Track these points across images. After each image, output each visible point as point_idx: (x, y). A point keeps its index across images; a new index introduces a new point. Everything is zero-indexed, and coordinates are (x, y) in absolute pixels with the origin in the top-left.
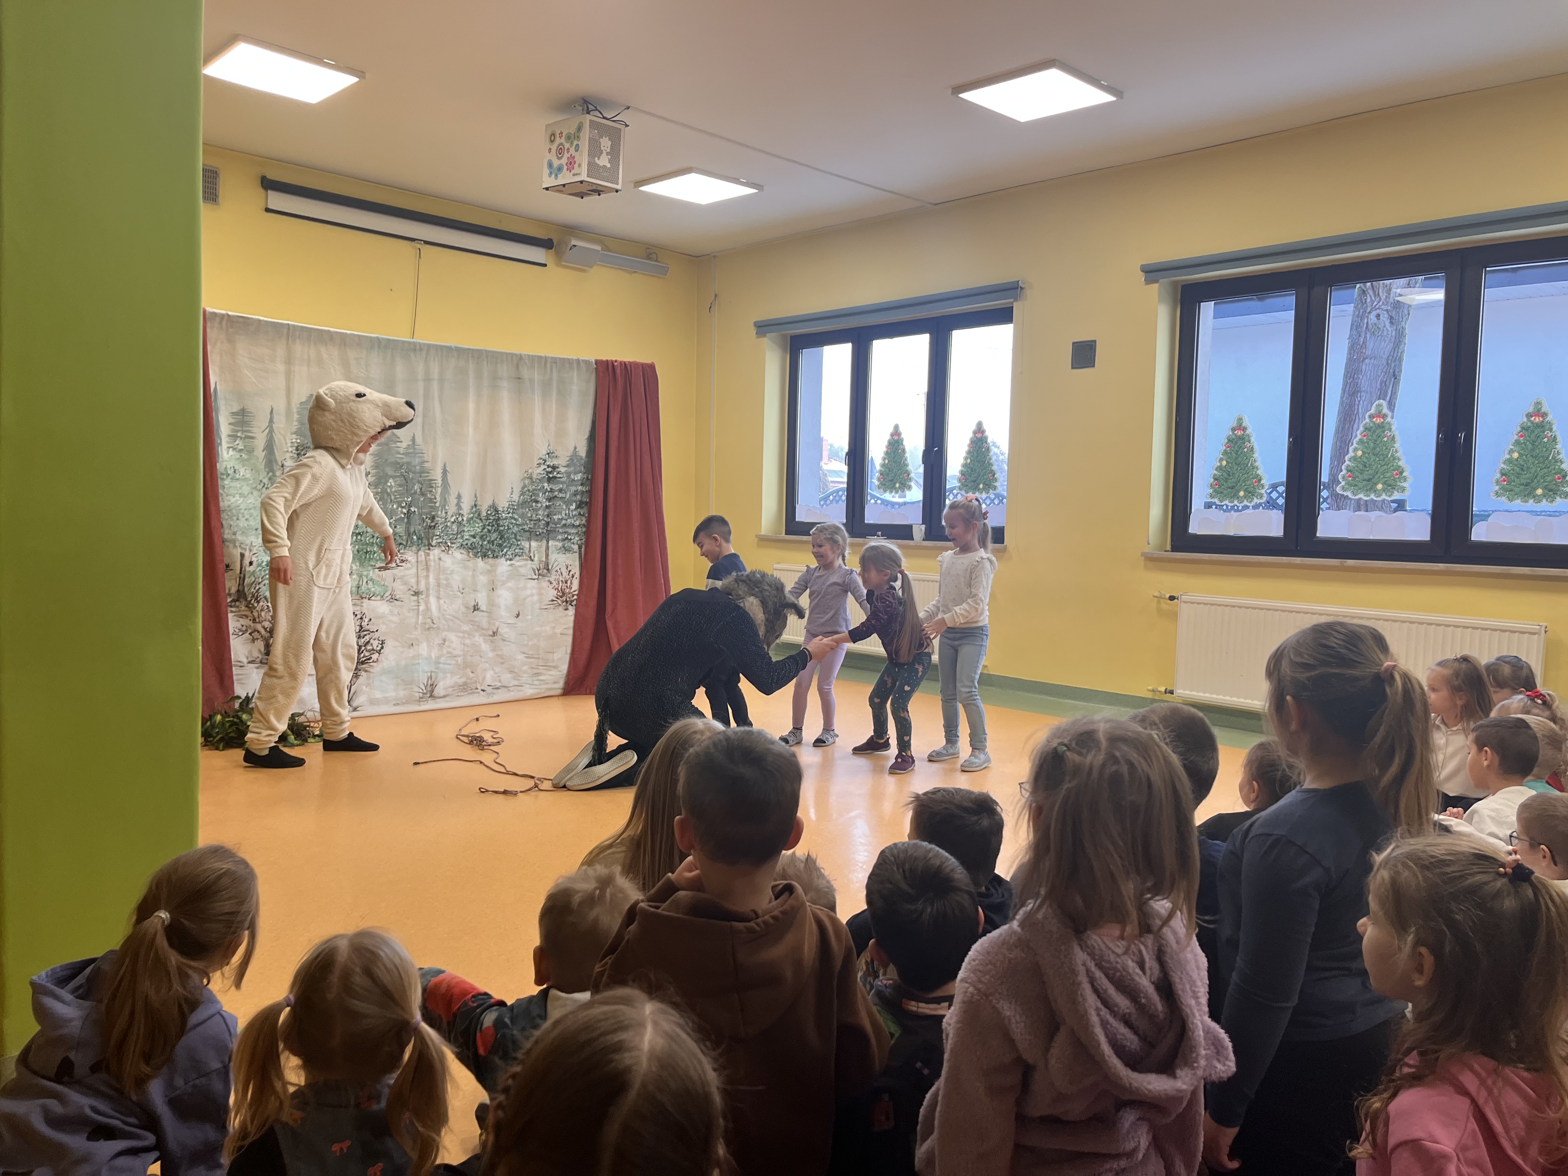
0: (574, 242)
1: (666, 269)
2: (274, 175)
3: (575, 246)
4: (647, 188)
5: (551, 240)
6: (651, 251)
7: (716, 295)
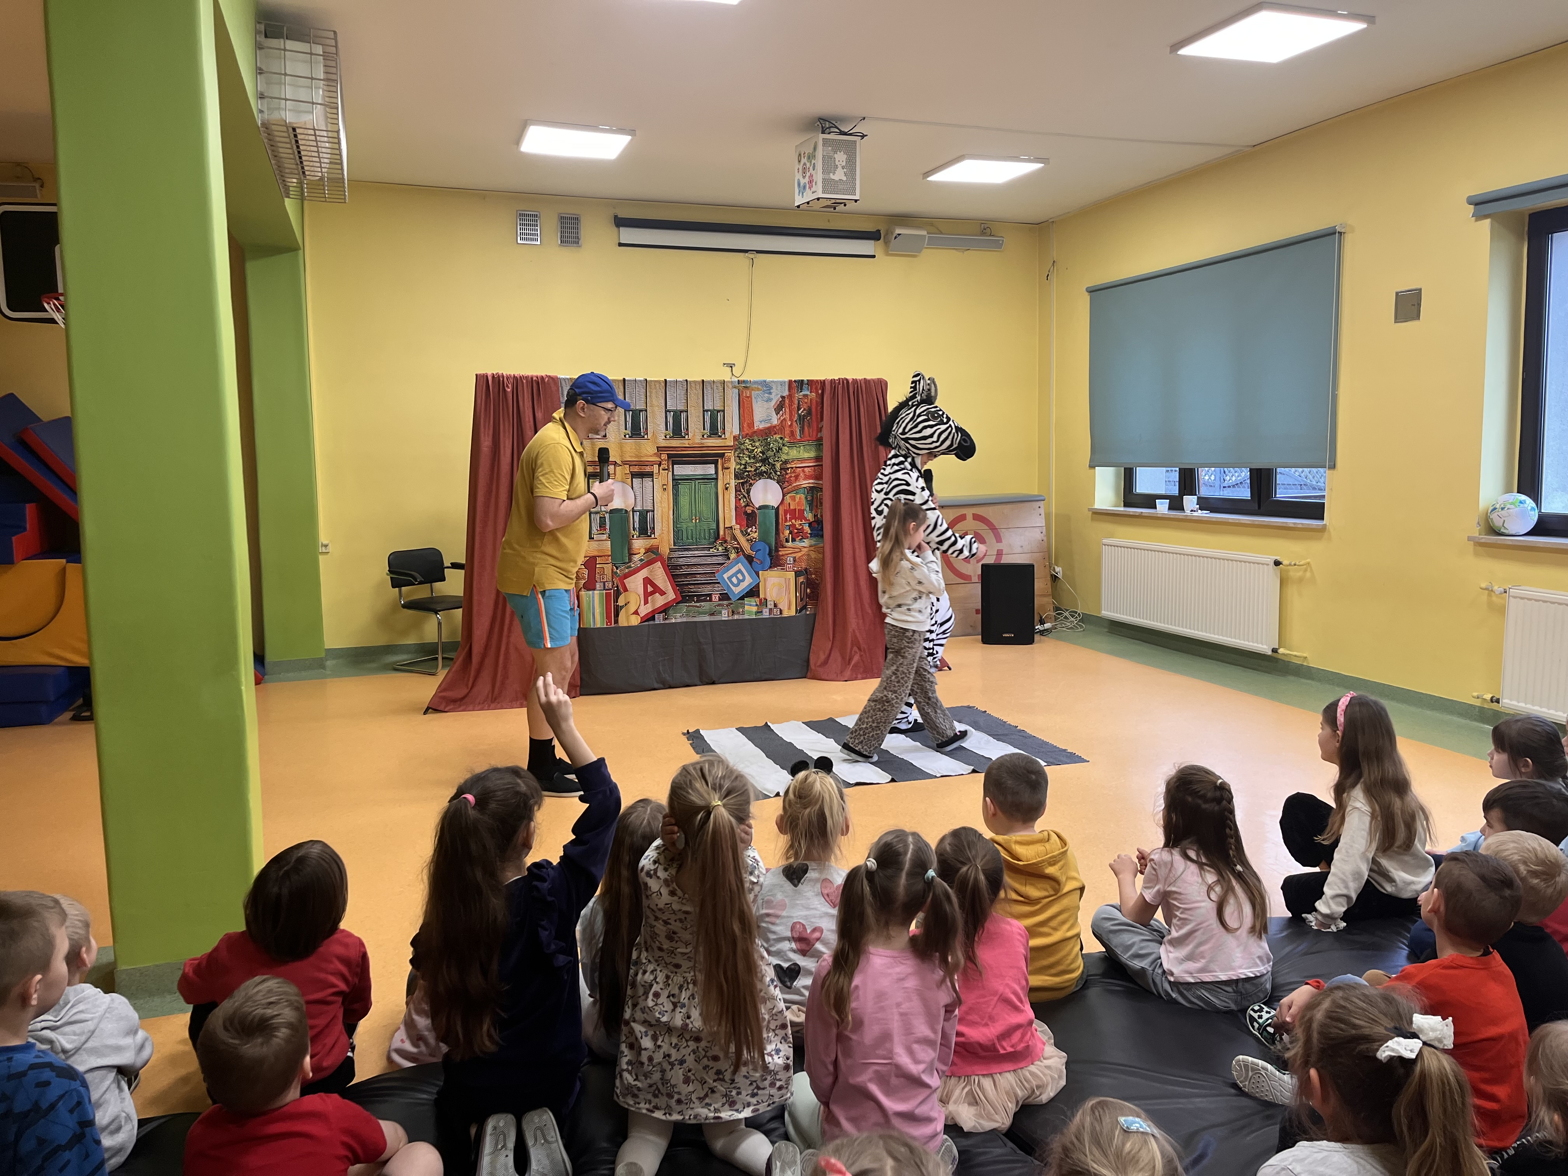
0: (898, 231)
1: (1000, 242)
2: (624, 214)
3: (901, 234)
4: (935, 178)
5: (879, 231)
6: (986, 226)
7: (1054, 262)
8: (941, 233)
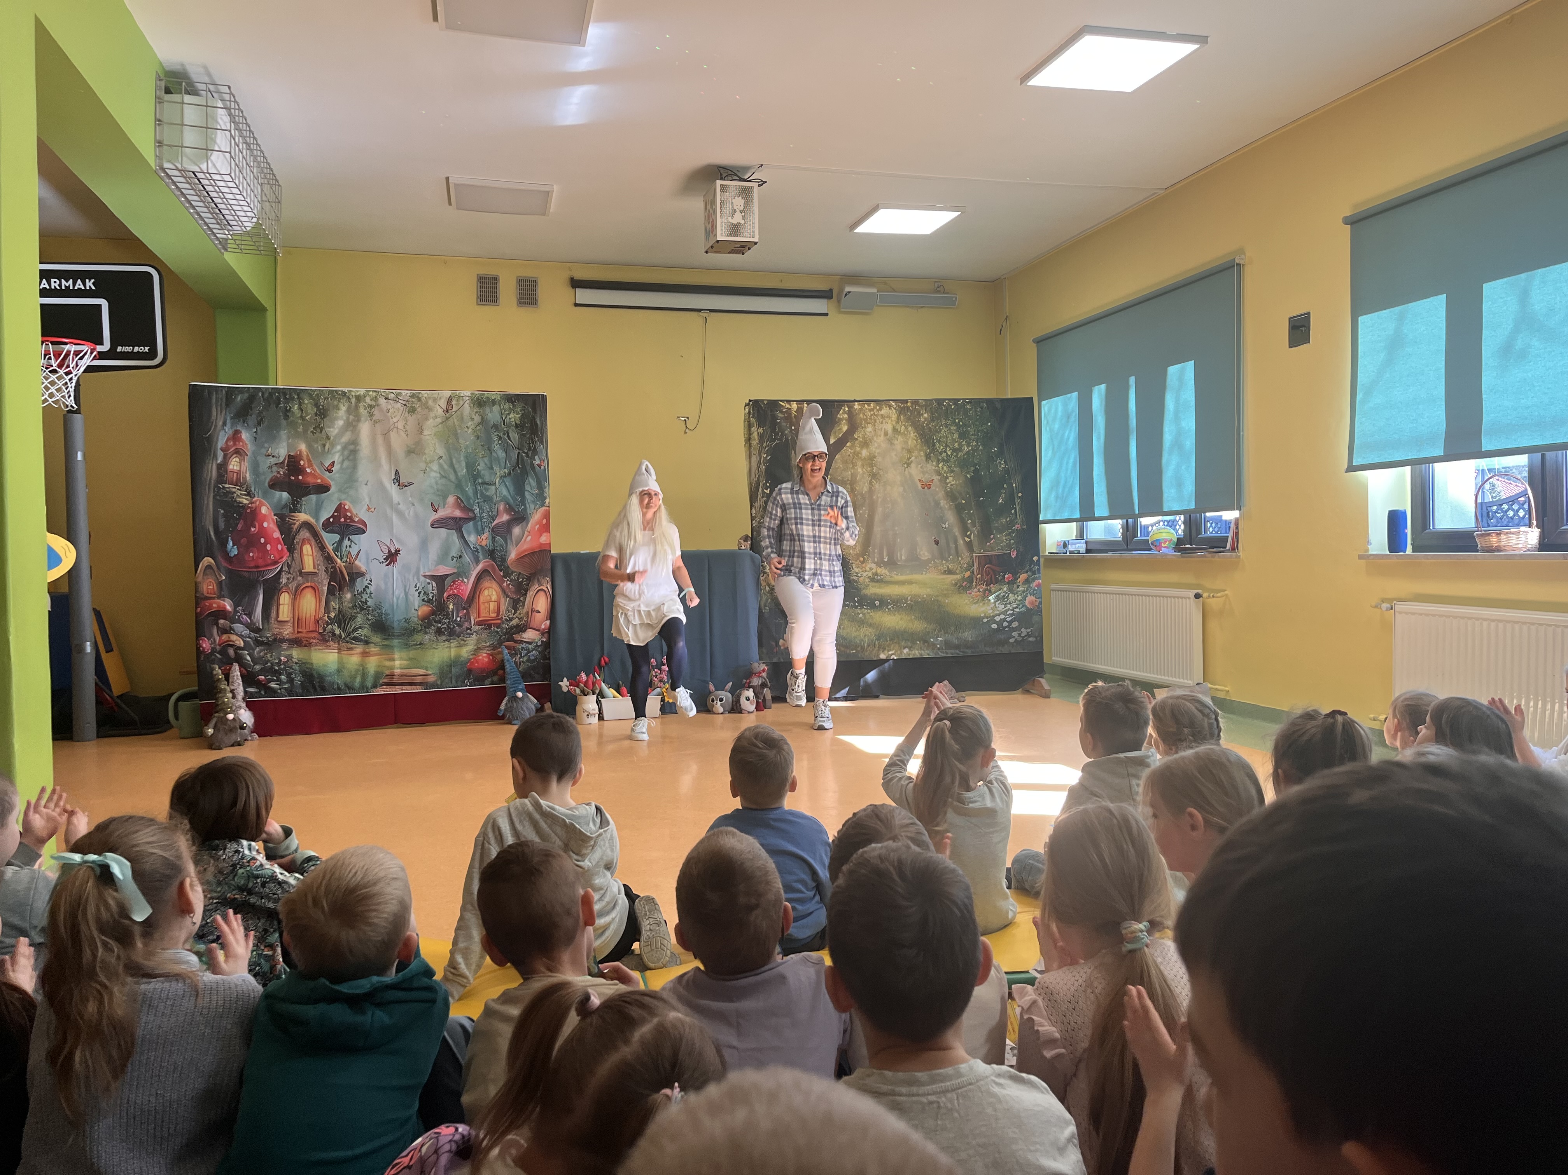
0: (847, 289)
1: (954, 299)
2: (580, 275)
3: (849, 292)
4: (862, 229)
5: (831, 290)
6: (940, 284)
7: (1007, 316)
8: (894, 291)
